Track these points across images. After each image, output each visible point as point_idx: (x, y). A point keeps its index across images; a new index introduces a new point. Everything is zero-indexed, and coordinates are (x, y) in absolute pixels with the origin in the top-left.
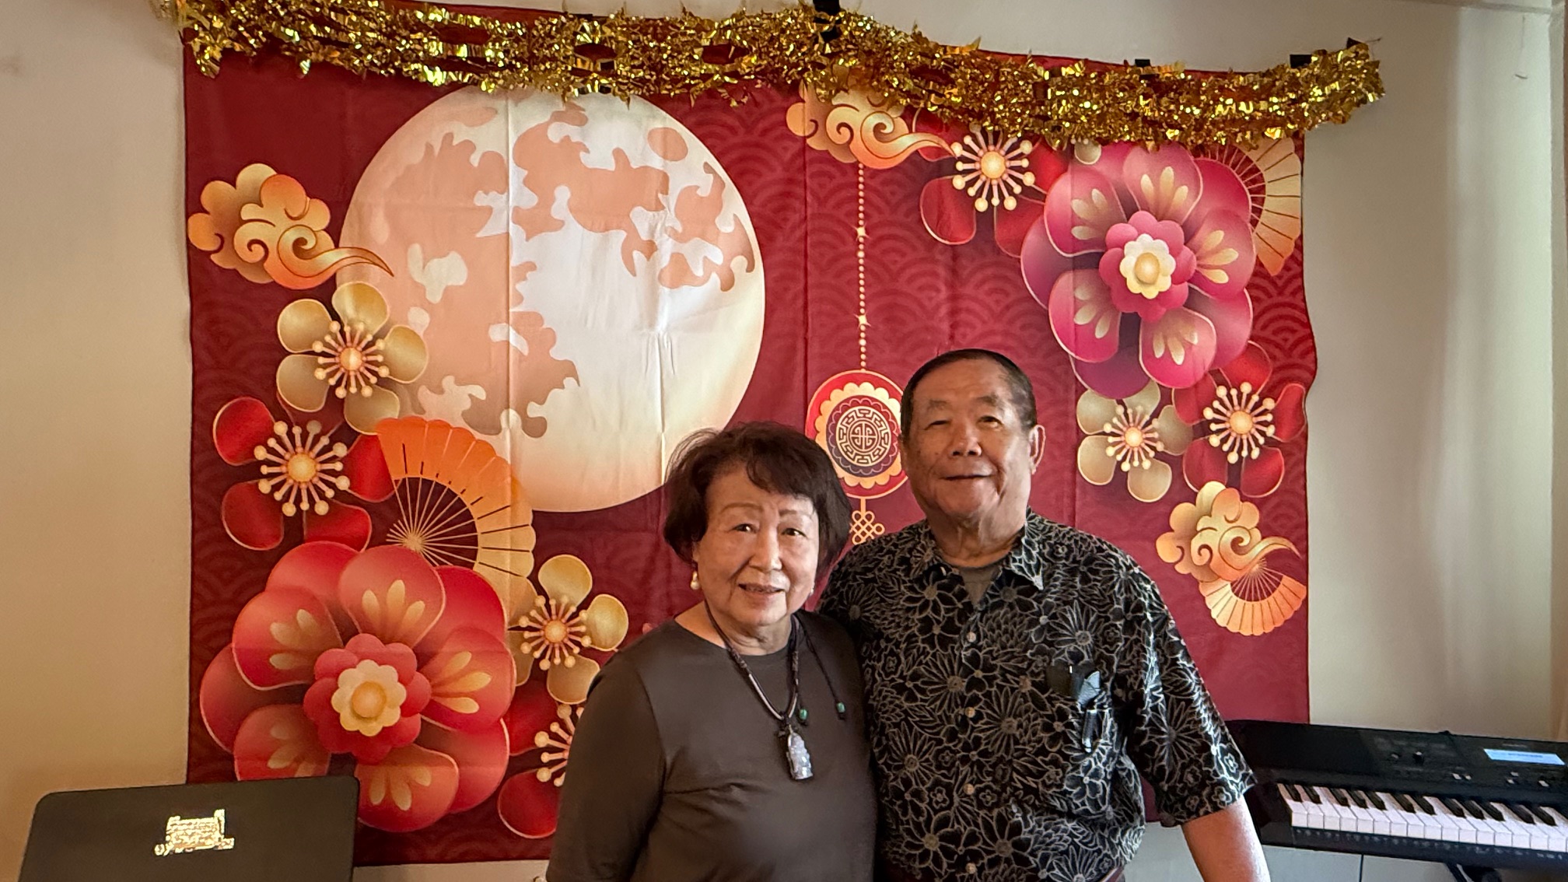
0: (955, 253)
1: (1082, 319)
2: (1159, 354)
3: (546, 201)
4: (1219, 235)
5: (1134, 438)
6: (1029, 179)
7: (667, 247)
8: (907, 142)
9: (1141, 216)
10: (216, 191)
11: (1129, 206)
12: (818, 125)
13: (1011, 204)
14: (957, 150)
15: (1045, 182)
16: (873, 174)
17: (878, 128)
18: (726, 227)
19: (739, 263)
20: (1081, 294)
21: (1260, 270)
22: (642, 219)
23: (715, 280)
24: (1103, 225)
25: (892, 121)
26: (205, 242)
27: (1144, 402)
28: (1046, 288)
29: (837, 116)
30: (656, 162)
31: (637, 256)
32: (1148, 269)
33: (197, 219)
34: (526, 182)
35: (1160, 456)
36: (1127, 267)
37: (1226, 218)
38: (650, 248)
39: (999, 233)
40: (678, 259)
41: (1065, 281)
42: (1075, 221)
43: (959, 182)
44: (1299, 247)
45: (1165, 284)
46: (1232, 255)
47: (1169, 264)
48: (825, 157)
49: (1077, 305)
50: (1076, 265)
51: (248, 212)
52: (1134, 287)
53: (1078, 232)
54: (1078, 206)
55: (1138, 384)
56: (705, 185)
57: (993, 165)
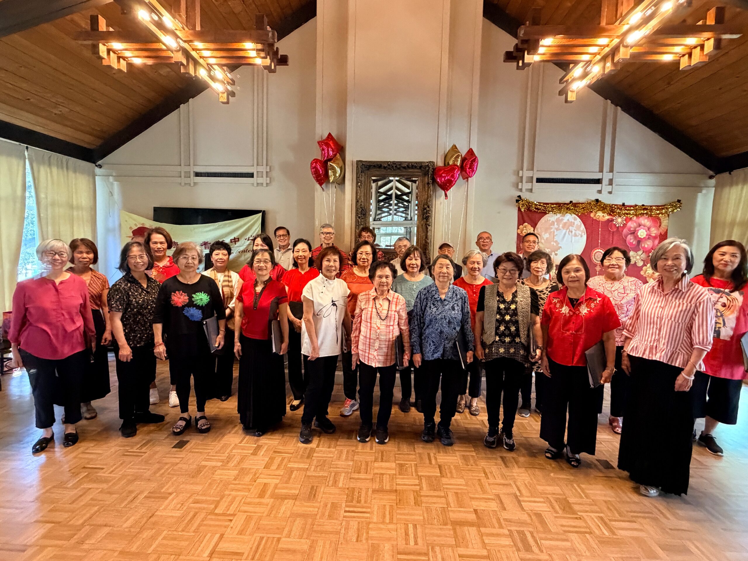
0: (613, 232)
1: (631, 241)
2: (643, 246)
3: (559, 226)
4: (653, 229)
5: (638, 257)
6: (625, 222)
7: (574, 232)
8: (607, 217)
9: (642, 227)
10: (521, 227)
11: (640, 225)
12: (595, 216)
13: (622, 225)
14: (614, 218)
15: (627, 222)
16: (602, 222)
17: (603, 216)
18: (582, 229)
19: (583, 234)
20: (632, 238)
21: (661, 234)
22: (571, 228)
23: (580, 236)
24: (635, 228)
25: (605, 215)
26: (519, 232)
27: (640, 253)
28: (626, 237)
29: (597, 214)
30: (573, 221)
31: (570, 233)
32: (642, 234)
33: (519, 230)
34: (557, 224)
35: (642, 260)
36: (639, 234)
37: (655, 226)
38: (572, 232)
39: (620, 229)
40: (575, 233)
41: (629, 236)
42: (631, 227)
43: (614, 223)
44: (667, 230)
45: (645, 236)
46: (655, 232)
47: (645, 233)
48: (596, 220)
49: (631, 239)
50: (631, 234)
51: (524, 229)
52: (640, 236)
53: (632, 229)
54: (632, 226)
55: (639, 250)
56: (579, 224)
57: (620, 220)
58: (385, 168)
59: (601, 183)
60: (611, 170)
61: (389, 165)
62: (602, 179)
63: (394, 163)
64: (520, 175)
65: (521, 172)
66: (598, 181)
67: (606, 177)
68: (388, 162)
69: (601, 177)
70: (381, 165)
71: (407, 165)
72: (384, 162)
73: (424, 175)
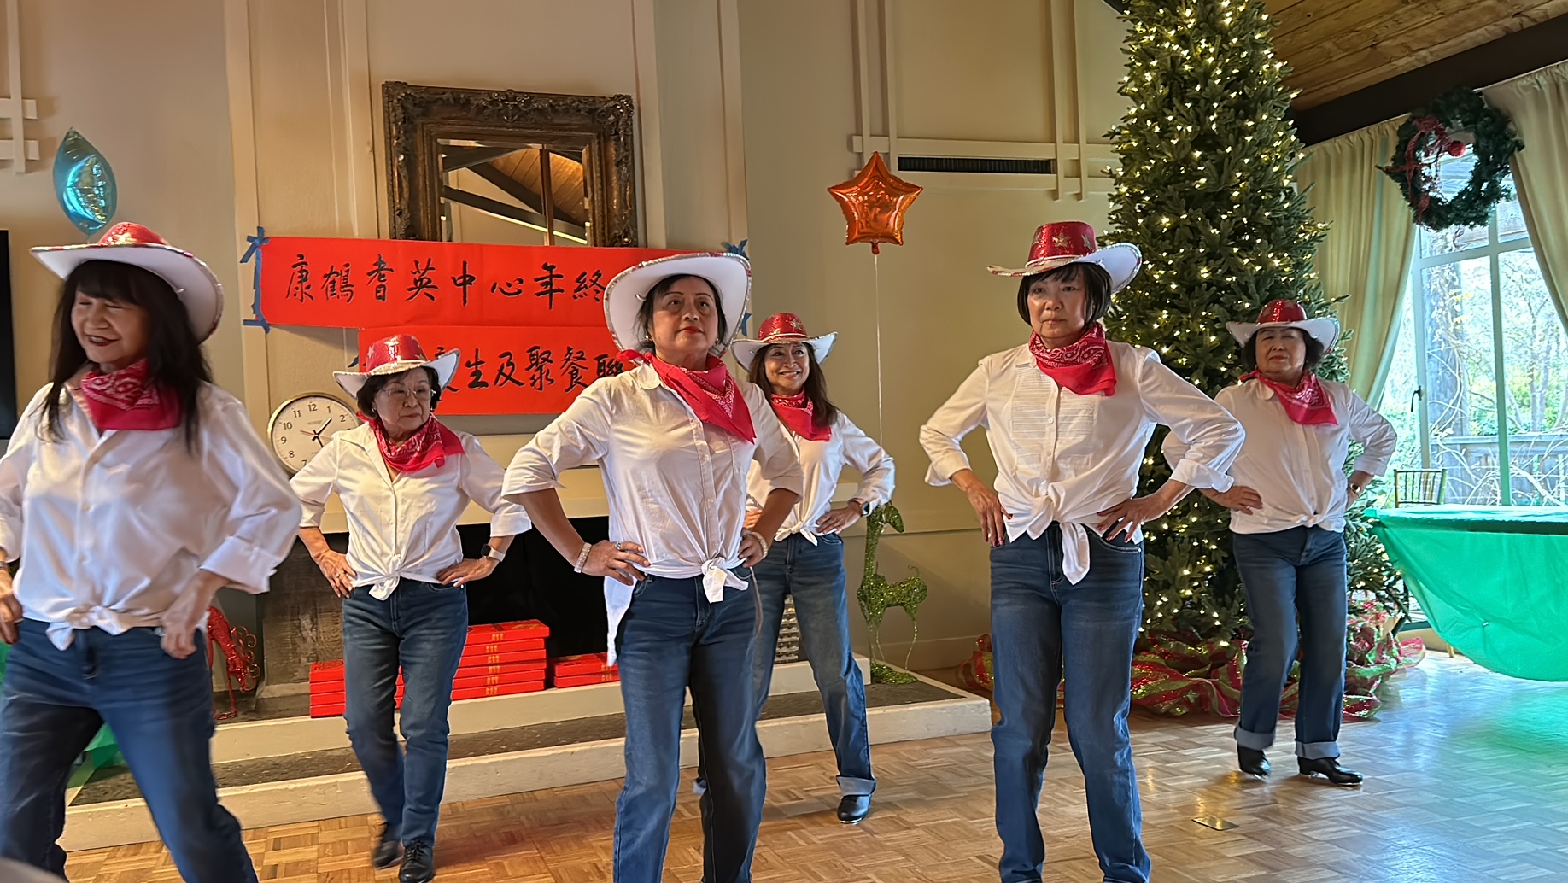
58: (480, 110)
59: (1056, 173)
60: (1076, 139)
61: (493, 102)
62: (1055, 160)
63: (510, 95)
64: (857, 149)
65: (856, 139)
66: (1045, 167)
67: (1065, 154)
68: (489, 92)
69: (1052, 157)
70: (468, 101)
71: (551, 105)
72: (478, 92)
73: (602, 139)
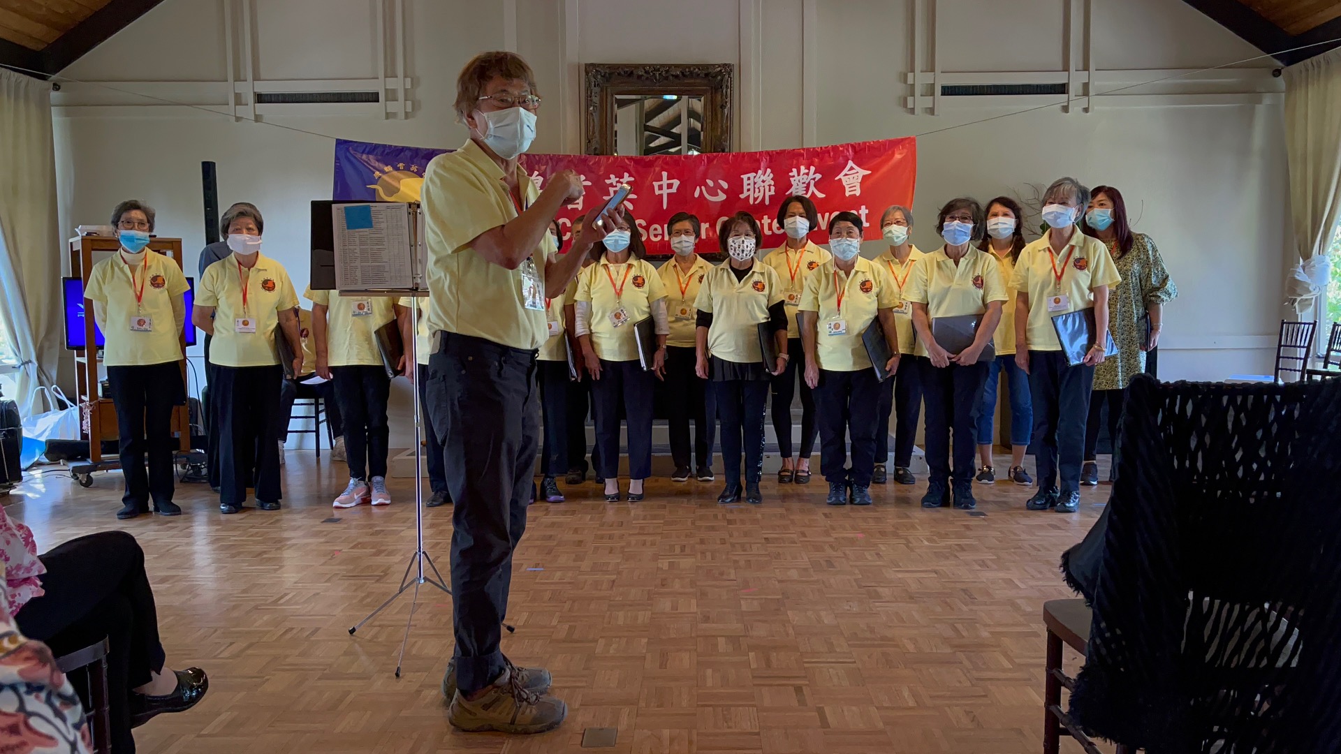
58: (639, 77)
59: (1067, 92)
60: (1086, 68)
61: (646, 72)
62: (1068, 84)
63: (656, 68)
64: (910, 81)
65: (910, 76)
66: (1062, 89)
67: (1076, 80)
68: (644, 66)
69: (1066, 81)
70: (632, 73)
71: (681, 72)
72: (637, 66)
73: (714, 91)
